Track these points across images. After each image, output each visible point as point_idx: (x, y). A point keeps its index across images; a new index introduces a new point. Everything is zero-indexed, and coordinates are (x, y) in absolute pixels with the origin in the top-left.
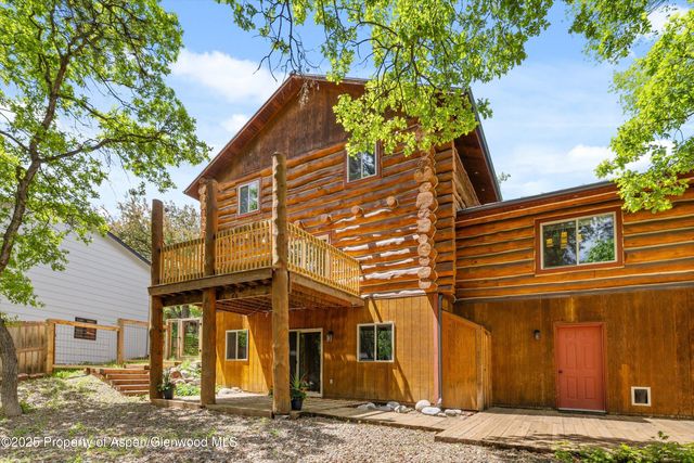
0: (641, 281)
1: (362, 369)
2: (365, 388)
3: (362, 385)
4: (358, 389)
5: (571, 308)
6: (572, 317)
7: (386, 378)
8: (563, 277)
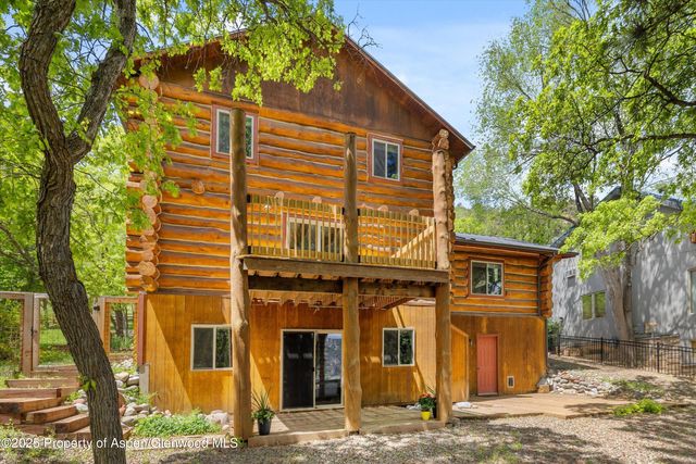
0: (514, 311)
1: (387, 374)
2: (389, 393)
3: (387, 390)
4: (382, 394)
5: (484, 324)
6: (485, 330)
7: (408, 381)
8: (480, 301)
